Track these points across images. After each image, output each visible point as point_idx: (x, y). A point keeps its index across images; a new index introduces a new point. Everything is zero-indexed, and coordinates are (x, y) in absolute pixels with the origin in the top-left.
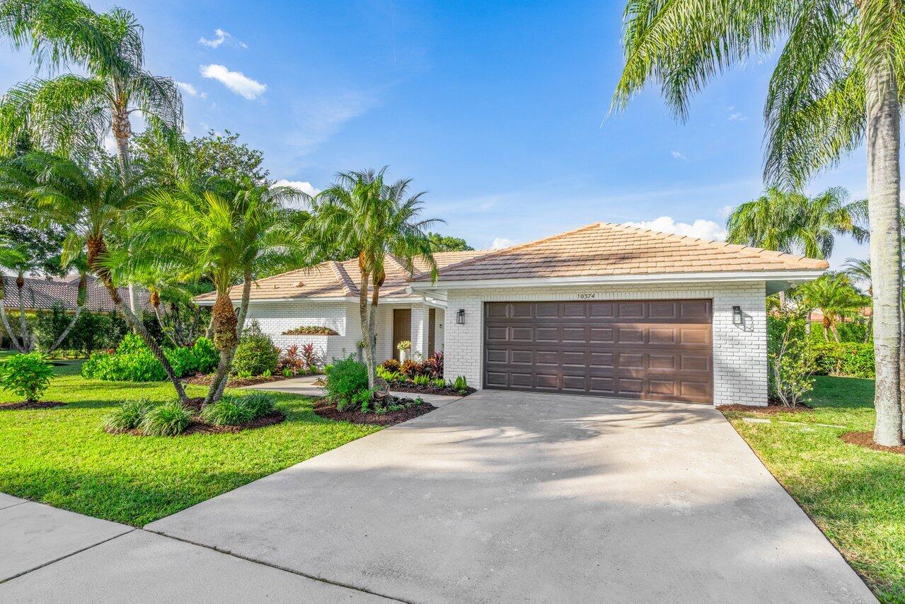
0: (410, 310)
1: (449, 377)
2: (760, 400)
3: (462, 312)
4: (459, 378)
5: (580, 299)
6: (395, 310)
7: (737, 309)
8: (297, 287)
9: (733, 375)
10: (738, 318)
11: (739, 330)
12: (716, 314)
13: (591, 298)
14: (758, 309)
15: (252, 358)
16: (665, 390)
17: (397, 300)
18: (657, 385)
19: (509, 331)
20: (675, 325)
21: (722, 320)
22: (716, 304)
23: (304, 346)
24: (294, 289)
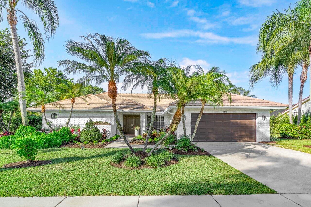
0: (140, 115)
2: (268, 140)
5: (223, 113)
6: (123, 115)
7: (263, 116)
8: (87, 105)
9: (262, 134)
10: (264, 118)
11: (264, 122)
13: (226, 113)
14: (268, 116)
15: (96, 135)
16: (244, 139)
17: (137, 111)
18: (242, 138)
20: (246, 120)
21: (259, 119)
22: (257, 115)
23: (103, 130)
24: (86, 105)
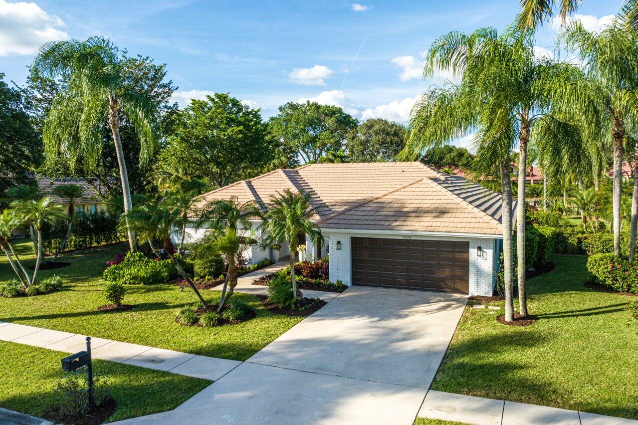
1: (333, 279)
2: (489, 293)
3: (339, 243)
4: (338, 281)
5: (404, 238)
7: (479, 248)
10: (479, 252)
11: (480, 259)
12: (470, 250)
14: (489, 249)
19: (366, 253)
21: (473, 254)
22: (471, 245)
